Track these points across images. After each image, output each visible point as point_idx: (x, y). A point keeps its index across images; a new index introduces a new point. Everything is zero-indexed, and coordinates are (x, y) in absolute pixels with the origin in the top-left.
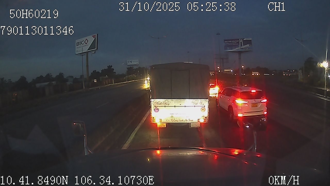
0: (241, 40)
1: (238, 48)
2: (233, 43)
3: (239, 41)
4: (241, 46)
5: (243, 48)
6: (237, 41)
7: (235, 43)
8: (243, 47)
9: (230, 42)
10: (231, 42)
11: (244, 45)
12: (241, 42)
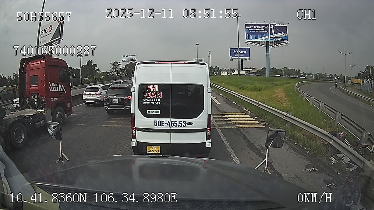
0: (271, 26)
1: (267, 37)
2: (259, 29)
3: (268, 27)
4: (271, 34)
5: (273, 38)
6: (264, 27)
7: (261, 29)
8: (274, 36)
9: (254, 27)
10: (256, 28)
11: (275, 34)
12: (270, 28)
